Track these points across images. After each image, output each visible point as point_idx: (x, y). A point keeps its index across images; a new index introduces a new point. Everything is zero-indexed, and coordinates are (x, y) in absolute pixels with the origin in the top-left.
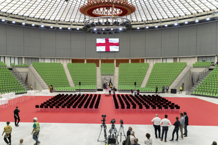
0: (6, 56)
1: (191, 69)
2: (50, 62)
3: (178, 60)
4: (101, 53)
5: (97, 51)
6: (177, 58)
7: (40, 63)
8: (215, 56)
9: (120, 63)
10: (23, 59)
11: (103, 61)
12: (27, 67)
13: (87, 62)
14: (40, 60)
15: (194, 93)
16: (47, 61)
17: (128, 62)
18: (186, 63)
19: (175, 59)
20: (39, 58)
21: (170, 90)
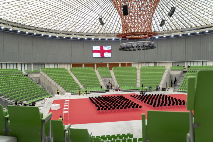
0: (18, 63)
1: (170, 72)
2: (54, 67)
3: (158, 64)
4: (97, 58)
5: (93, 56)
6: (157, 63)
7: (46, 69)
8: (185, 62)
9: (113, 67)
10: (32, 66)
11: (98, 65)
12: (39, 73)
13: (85, 66)
14: (46, 65)
15: (179, 90)
16: (52, 66)
17: (119, 66)
18: (165, 67)
19: (155, 63)
20: (45, 64)
21: (161, 89)
